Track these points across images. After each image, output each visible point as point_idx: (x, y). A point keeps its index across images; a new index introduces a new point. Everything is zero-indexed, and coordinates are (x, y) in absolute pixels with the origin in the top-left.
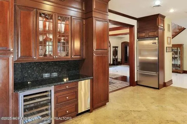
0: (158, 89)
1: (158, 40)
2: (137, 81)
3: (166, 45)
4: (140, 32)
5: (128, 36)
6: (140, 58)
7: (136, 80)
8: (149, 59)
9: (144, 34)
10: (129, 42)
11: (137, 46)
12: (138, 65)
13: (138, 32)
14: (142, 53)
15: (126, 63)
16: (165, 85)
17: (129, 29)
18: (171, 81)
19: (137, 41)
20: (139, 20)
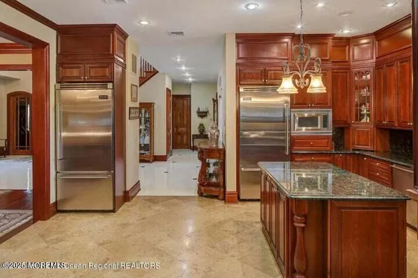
0: (114, 211)
1: (113, 88)
2: (56, 203)
3: (129, 103)
4: (64, 63)
5: (29, 73)
6: (64, 134)
7: (52, 200)
8: (89, 138)
9: (75, 72)
10: (31, 92)
11: (58, 104)
12: (58, 158)
13: (60, 64)
14: (71, 122)
15: (21, 148)
16: (127, 197)
17: (31, 55)
18: (138, 184)
19: (55, 90)
20: (64, 32)
